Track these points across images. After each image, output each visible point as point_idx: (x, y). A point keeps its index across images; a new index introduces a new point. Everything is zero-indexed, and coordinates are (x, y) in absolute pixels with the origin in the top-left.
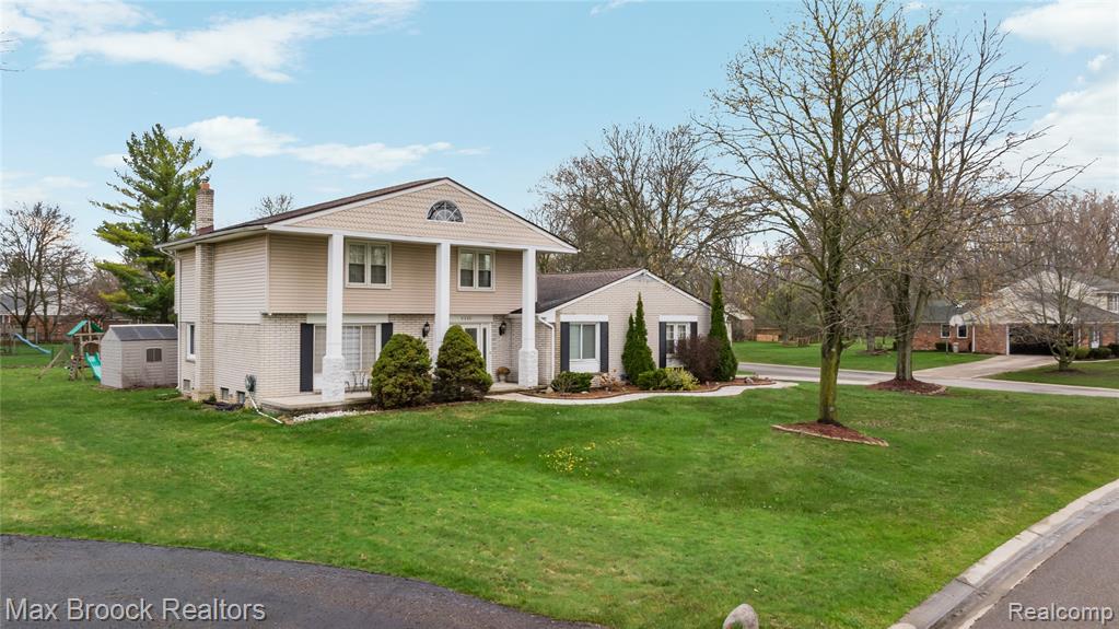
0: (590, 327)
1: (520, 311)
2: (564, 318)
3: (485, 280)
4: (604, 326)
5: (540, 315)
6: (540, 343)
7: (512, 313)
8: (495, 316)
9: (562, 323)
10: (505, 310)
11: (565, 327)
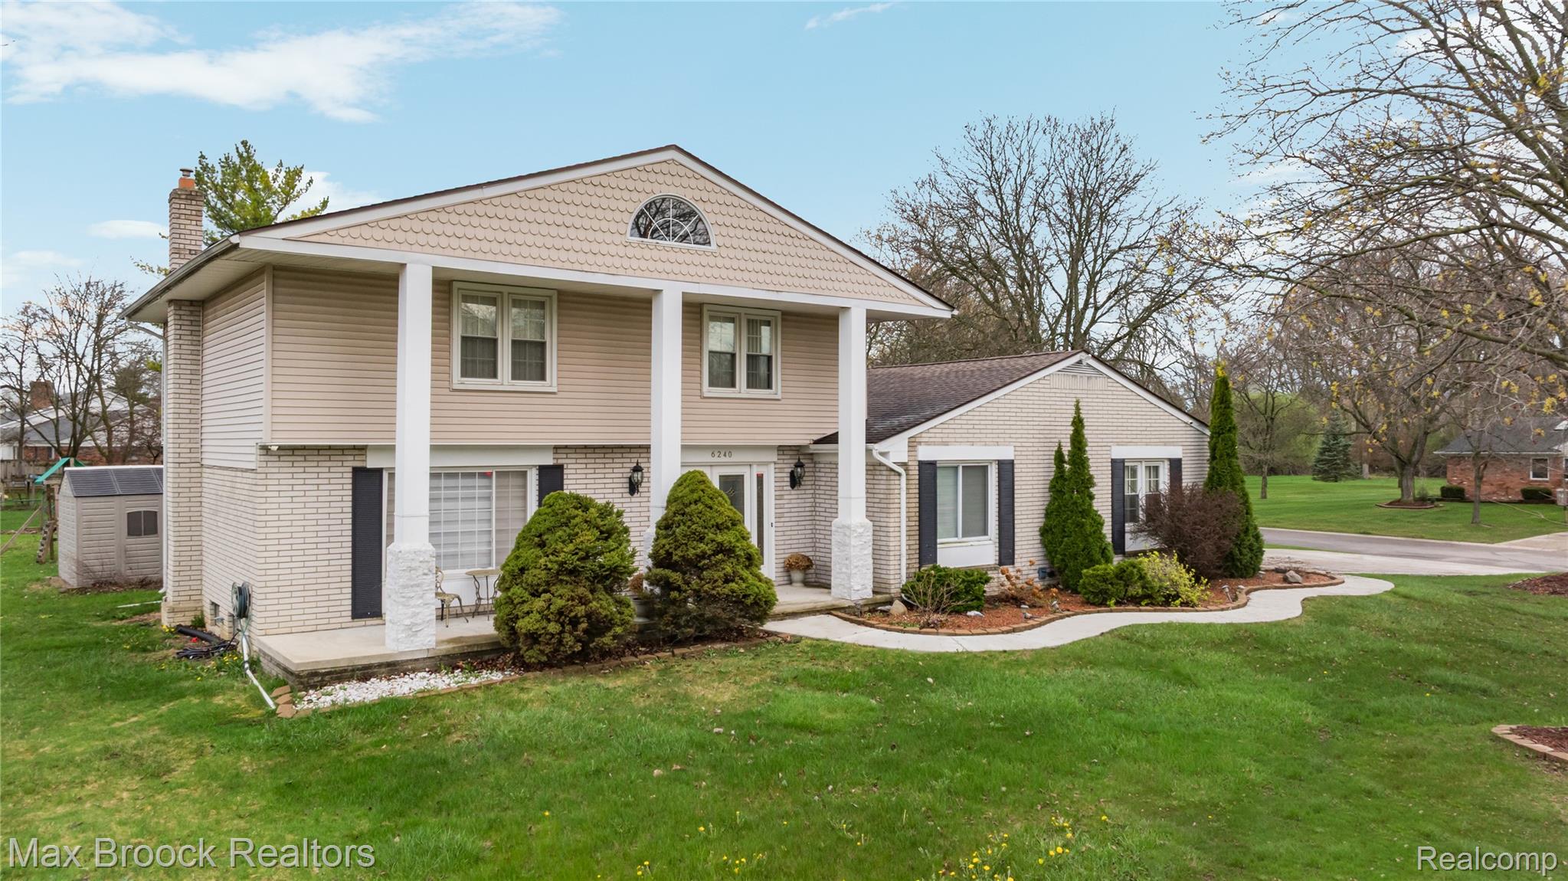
0: (976, 471)
1: (833, 439)
2: (925, 454)
3: (760, 374)
4: (1006, 469)
5: (877, 448)
6: (877, 507)
7: (817, 442)
8: (781, 449)
9: (921, 464)
10: (800, 435)
11: (928, 472)
